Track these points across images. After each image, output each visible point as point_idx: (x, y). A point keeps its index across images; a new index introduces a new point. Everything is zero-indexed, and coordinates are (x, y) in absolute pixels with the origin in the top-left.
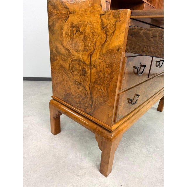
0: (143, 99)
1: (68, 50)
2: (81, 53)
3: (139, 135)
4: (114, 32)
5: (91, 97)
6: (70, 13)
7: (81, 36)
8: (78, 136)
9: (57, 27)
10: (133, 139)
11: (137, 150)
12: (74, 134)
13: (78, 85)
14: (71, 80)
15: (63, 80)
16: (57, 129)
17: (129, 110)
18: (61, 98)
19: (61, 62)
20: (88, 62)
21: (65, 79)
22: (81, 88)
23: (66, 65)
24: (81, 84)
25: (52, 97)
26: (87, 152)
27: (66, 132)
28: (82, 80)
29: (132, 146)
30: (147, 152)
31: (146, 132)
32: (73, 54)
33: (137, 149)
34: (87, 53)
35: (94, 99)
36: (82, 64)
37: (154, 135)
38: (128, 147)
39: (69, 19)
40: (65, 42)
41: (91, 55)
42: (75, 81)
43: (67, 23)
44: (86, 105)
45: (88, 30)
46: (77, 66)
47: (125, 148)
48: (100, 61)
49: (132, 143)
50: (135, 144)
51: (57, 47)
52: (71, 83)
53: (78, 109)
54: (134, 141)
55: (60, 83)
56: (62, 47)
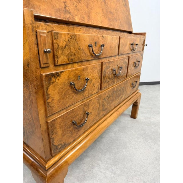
0: (99, 114)
3: (106, 152)
10: (98, 158)
17: (77, 134)
29: (96, 169)
30: (113, 175)
31: (115, 148)
33: (101, 172)
37: (124, 150)
38: (90, 170)
47: (86, 174)
49: (96, 165)
50: (99, 165)
54: (99, 162)
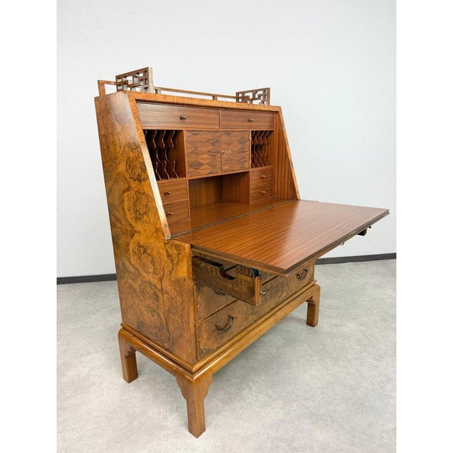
0: (247, 319)
1: (137, 269)
2: (151, 275)
4: (178, 262)
5: (168, 329)
6: (136, 231)
7: (149, 258)
8: (165, 382)
9: (121, 241)
11: (251, 397)
12: (159, 380)
13: (151, 312)
14: (144, 304)
15: (134, 303)
16: (132, 373)
17: (221, 340)
18: (133, 326)
19: (130, 281)
20: (159, 286)
21: (136, 303)
22: (156, 316)
23: (136, 286)
24: (154, 311)
25: (122, 325)
26: (175, 406)
27: (146, 376)
28: (155, 306)
29: (246, 392)
32: (142, 274)
34: (157, 277)
35: (171, 331)
36: (153, 287)
39: (134, 237)
40: (132, 260)
41: (161, 279)
42: (148, 307)
43: (132, 241)
44: (164, 338)
45: (155, 254)
46: (149, 289)
48: (170, 287)
49: (246, 387)
50: (251, 388)
51: (123, 263)
52: (143, 309)
53: (154, 342)
55: (131, 307)
56: (129, 264)
